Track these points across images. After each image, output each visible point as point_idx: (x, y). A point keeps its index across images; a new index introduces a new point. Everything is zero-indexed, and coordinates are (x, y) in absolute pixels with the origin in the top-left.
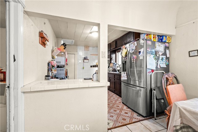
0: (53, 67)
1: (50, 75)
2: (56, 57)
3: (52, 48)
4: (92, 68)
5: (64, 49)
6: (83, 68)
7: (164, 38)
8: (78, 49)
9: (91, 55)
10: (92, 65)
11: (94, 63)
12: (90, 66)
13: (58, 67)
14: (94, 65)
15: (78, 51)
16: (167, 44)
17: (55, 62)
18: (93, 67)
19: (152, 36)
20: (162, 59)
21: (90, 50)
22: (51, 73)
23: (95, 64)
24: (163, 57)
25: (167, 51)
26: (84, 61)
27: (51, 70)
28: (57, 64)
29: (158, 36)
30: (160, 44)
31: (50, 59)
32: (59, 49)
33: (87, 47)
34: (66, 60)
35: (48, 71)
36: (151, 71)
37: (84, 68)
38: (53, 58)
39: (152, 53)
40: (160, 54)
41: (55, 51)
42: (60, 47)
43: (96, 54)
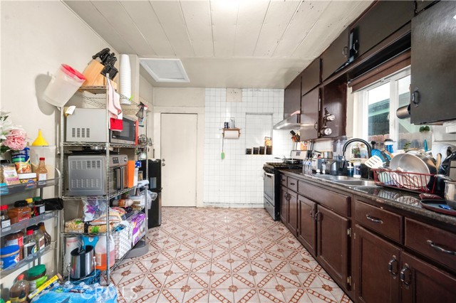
6: (223, 156)
8: (207, 98)
9: (247, 114)
10: (251, 147)
11: (258, 142)
14: (258, 146)
15: (207, 104)
18: (256, 152)
21: (244, 99)
23: (260, 144)
26: (223, 134)
28: (76, 140)
33: (236, 90)
37: (226, 156)
43: (266, 111)
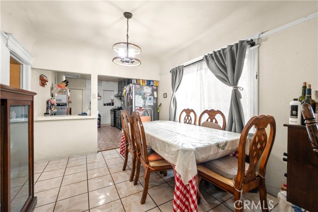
0: (52, 105)
1: (50, 113)
2: (56, 95)
3: (51, 85)
4: (106, 106)
5: (66, 86)
7: (152, 82)
8: (87, 84)
9: (104, 90)
12: (103, 105)
13: (58, 105)
14: (108, 102)
15: (87, 86)
16: (155, 88)
17: (55, 100)
18: (108, 105)
19: (141, 81)
20: (150, 99)
21: (103, 85)
22: (50, 111)
23: (111, 102)
24: (151, 97)
25: (155, 93)
27: (51, 108)
28: (57, 102)
29: (147, 81)
30: (147, 87)
31: (49, 97)
32: (59, 86)
33: (99, 81)
34: (68, 98)
35: (47, 109)
36: (139, 108)
38: (52, 97)
39: (140, 94)
40: (148, 95)
41: (55, 89)
42: (61, 85)
